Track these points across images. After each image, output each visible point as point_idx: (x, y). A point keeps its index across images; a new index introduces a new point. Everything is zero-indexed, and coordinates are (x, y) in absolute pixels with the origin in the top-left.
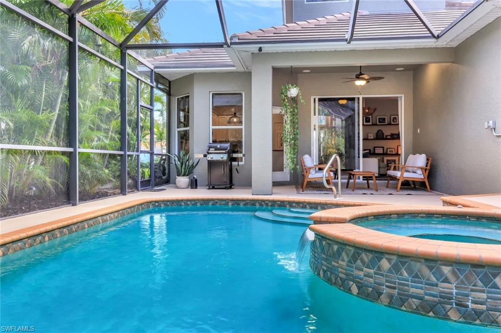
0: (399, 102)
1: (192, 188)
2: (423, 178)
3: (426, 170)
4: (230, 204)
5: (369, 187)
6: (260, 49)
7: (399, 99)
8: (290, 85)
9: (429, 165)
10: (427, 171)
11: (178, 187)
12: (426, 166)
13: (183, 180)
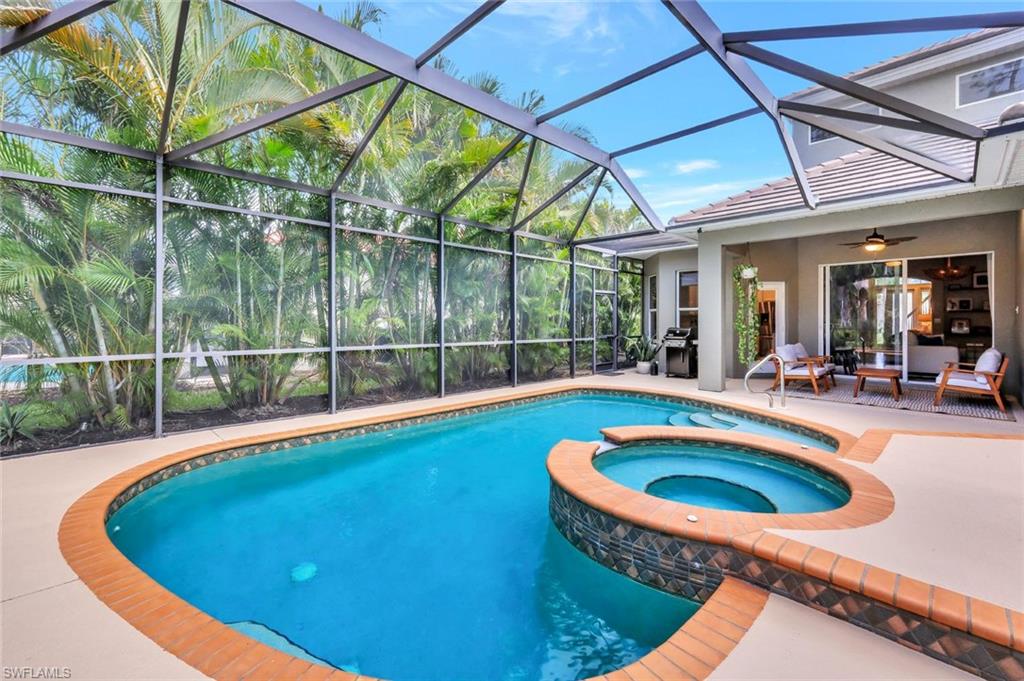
0: (989, 262)
1: (652, 374)
2: (989, 388)
3: (995, 378)
4: (657, 398)
5: (900, 392)
6: (699, 231)
7: (988, 257)
8: (742, 266)
9: (1003, 370)
10: (999, 381)
11: (638, 372)
12: (998, 371)
13: (644, 366)
